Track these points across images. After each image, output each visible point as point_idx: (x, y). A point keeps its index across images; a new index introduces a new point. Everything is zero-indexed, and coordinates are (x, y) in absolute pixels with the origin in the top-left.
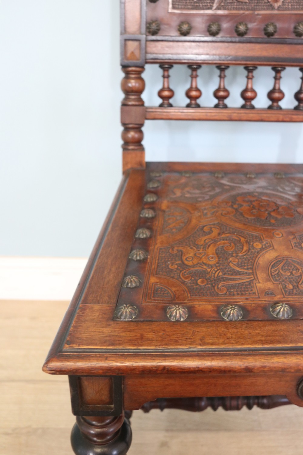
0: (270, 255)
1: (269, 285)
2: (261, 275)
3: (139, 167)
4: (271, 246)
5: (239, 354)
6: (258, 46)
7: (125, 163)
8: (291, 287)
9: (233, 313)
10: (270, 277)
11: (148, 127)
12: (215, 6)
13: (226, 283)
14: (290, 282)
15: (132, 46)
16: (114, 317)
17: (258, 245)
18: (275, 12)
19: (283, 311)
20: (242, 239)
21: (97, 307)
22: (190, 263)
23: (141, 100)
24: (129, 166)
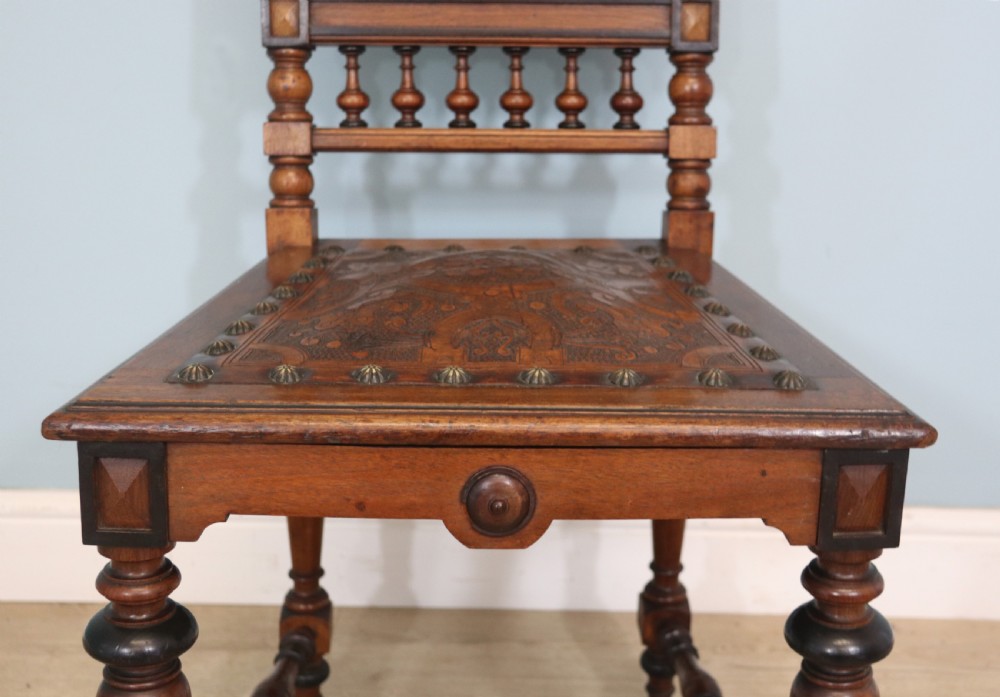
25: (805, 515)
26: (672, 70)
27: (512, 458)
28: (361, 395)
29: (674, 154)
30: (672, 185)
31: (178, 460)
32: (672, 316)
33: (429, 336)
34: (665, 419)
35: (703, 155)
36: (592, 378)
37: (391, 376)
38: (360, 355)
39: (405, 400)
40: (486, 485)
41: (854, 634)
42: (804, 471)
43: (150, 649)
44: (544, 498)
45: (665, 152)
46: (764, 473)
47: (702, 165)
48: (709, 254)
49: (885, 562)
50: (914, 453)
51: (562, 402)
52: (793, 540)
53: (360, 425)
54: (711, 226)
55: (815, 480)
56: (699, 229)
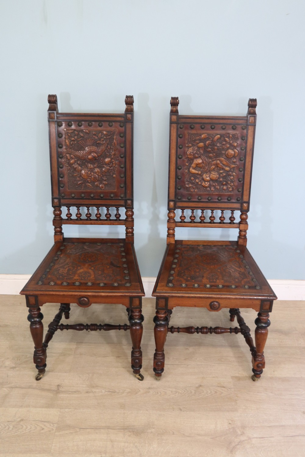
0: (81, 270)
1: (78, 278)
2: (76, 276)
3: (60, 241)
4: (83, 268)
5: (62, 291)
6: (99, 201)
7: (55, 239)
8: (83, 278)
9: (65, 284)
10: (79, 276)
11: (64, 226)
12: (83, 188)
13: (67, 277)
14: (84, 277)
15: (56, 201)
16: (37, 283)
17: (79, 268)
18: (103, 191)
19: (77, 283)
20: (76, 266)
21: (34, 282)
22: (60, 272)
23: (61, 217)
24: (57, 240)
25: (258, 308)
26: (241, 213)
27: (217, 300)
28: (195, 290)
29: (240, 229)
30: (240, 233)
31: (170, 299)
32: (240, 270)
33: (203, 277)
34: (239, 295)
35: (245, 229)
36: (228, 286)
37: (199, 286)
38: (193, 281)
39: (202, 292)
40: (212, 304)
41: (265, 323)
42: (259, 303)
43: (163, 323)
44: (221, 305)
45: (239, 228)
46: (253, 303)
47: (245, 231)
48: (246, 246)
49: (270, 313)
50: (274, 301)
51: (224, 292)
52: (256, 311)
53: (196, 295)
54: (246, 241)
55: (260, 303)
56: (244, 241)
